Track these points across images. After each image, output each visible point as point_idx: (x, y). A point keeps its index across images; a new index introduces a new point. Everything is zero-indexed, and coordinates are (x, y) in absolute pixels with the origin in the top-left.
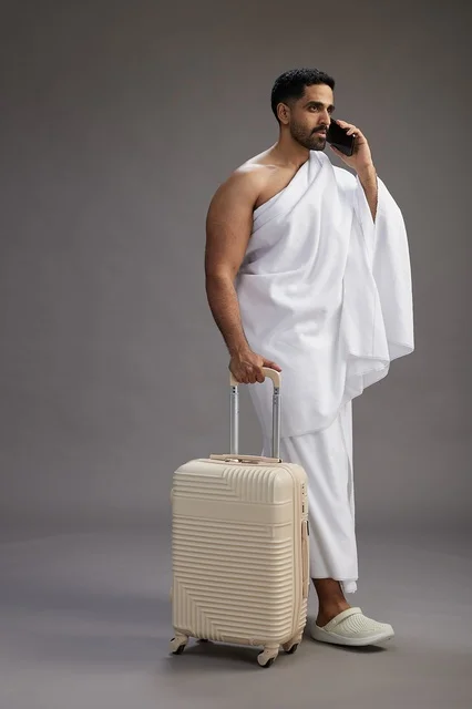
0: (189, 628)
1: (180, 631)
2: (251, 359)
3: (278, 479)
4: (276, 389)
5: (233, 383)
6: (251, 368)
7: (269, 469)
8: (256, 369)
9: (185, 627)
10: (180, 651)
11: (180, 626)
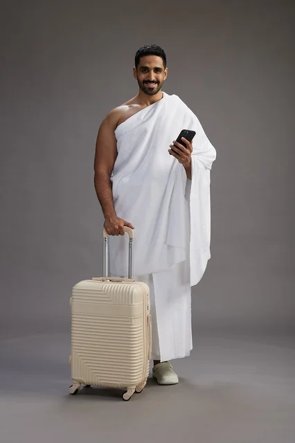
0: (82, 379)
1: (76, 380)
2: (117, 221)
3: (135, 291)
4: (131, 239)
5: (105, 235)
6: (117, 227)
7: (129, 285)
8: (120, 228)
9: (80, 378)
10: (76, 393)
11: (76, 378)
